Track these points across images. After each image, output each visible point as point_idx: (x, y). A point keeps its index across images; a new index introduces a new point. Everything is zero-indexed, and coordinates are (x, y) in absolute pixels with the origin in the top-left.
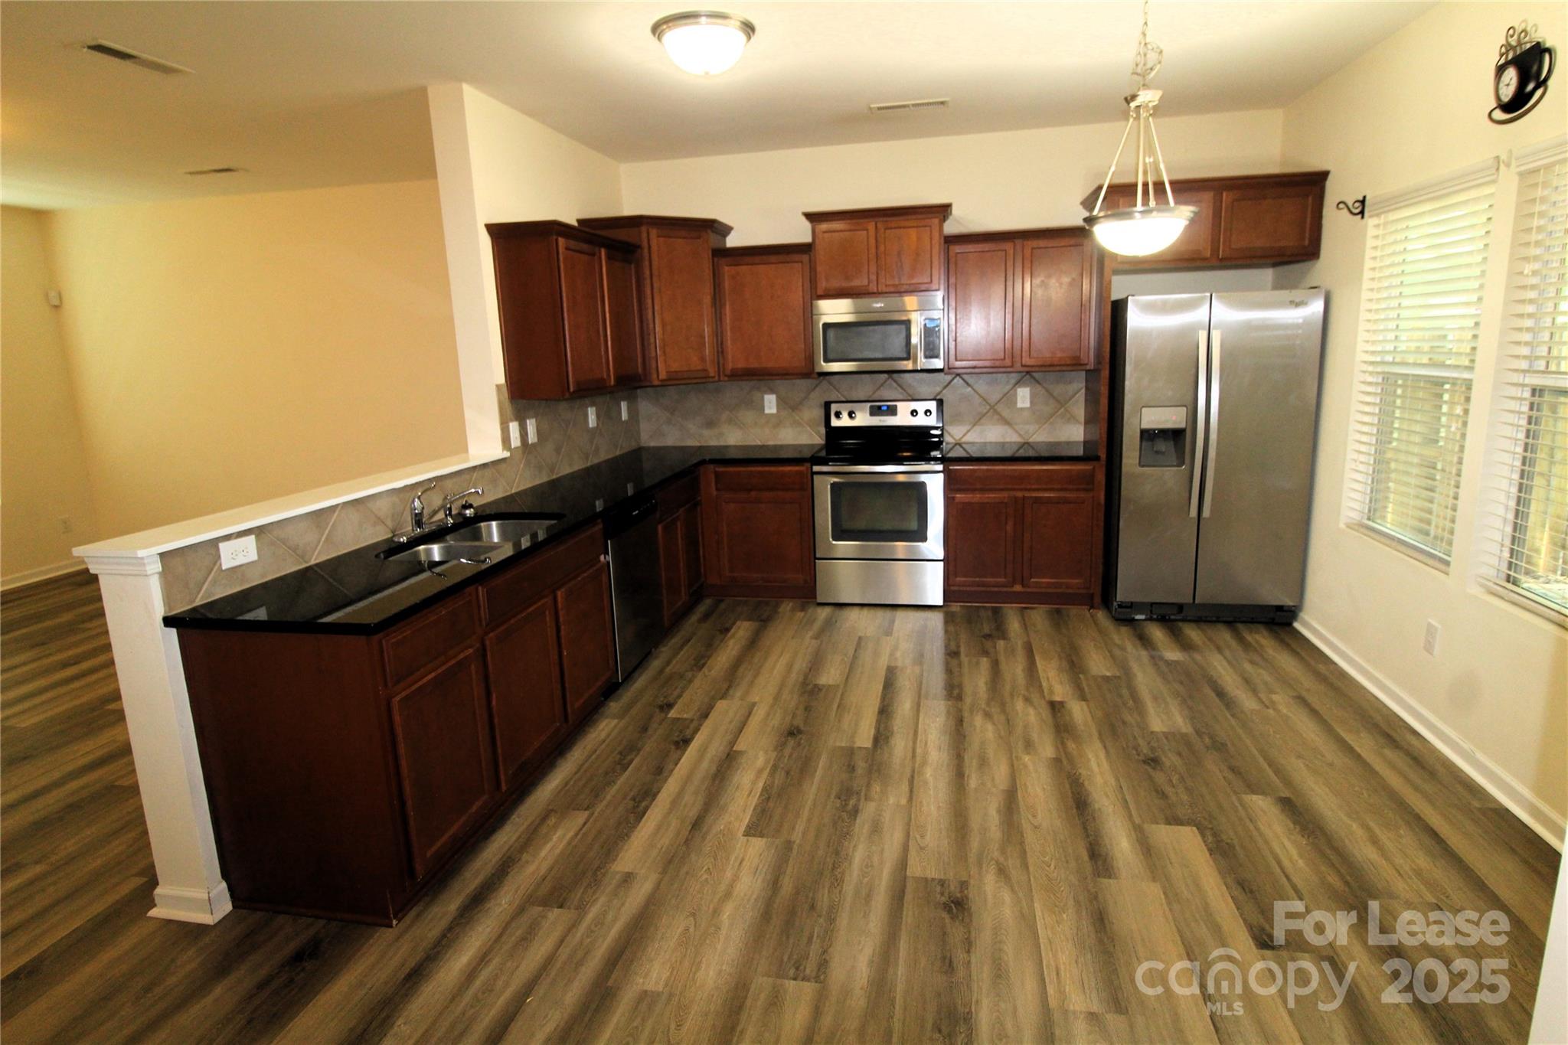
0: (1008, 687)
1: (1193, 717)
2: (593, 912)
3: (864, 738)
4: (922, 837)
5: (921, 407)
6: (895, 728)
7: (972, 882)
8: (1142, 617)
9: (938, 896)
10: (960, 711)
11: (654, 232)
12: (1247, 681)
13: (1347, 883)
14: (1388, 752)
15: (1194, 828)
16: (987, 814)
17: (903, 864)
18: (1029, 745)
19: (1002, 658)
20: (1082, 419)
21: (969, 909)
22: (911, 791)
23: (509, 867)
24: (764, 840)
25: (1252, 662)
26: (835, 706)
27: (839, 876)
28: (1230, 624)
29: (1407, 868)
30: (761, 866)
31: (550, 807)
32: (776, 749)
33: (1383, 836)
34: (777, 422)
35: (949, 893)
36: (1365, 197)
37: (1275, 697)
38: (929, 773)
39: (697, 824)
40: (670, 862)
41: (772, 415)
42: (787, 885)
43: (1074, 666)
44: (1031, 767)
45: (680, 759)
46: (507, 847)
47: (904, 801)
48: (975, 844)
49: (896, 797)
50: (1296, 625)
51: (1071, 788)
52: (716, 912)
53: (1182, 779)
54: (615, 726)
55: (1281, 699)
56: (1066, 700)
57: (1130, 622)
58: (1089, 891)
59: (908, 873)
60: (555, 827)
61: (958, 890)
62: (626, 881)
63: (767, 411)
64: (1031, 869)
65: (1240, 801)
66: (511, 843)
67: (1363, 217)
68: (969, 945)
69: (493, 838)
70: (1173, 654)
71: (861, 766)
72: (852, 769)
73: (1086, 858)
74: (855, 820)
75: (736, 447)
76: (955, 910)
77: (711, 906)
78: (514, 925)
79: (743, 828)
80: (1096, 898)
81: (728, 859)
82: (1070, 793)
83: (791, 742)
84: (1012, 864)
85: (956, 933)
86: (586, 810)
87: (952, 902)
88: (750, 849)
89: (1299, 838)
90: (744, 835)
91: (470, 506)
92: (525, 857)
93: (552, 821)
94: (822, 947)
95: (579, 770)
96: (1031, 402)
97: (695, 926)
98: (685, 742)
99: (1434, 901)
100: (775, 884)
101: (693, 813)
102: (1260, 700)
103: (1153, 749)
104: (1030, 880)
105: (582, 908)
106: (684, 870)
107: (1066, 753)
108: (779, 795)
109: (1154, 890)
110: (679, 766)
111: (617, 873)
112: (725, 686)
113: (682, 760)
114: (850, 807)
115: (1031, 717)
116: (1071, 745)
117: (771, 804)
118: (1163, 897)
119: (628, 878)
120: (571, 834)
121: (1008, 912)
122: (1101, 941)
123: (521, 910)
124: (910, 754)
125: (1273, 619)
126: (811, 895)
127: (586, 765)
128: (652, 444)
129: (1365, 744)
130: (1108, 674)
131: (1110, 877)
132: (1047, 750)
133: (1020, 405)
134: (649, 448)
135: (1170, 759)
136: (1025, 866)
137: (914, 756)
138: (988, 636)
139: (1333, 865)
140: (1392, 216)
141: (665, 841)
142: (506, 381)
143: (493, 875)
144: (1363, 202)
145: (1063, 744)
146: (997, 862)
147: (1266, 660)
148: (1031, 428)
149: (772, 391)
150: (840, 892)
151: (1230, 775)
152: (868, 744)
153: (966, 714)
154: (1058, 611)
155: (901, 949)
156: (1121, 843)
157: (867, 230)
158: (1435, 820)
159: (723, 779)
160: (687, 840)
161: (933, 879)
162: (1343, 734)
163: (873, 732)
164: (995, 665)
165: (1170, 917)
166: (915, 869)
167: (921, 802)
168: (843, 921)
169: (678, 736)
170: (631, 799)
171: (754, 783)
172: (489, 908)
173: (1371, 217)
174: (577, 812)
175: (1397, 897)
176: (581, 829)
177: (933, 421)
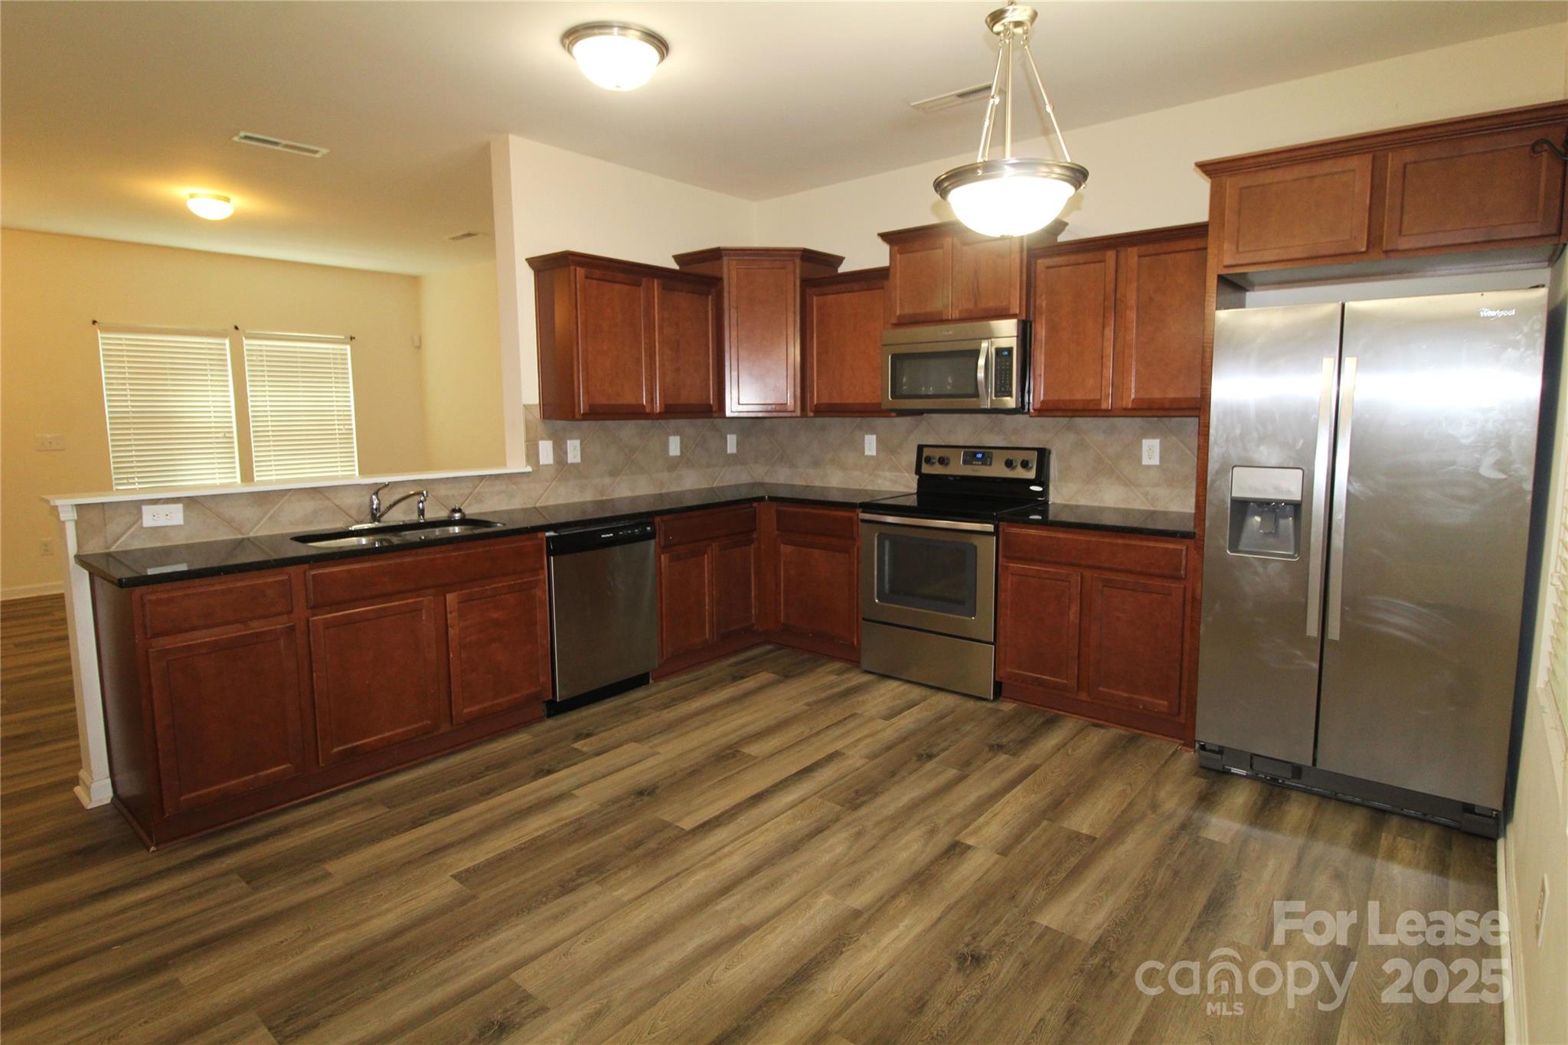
5: (1019, 456)
8: (1243, 772)
32: (606, 802)
34: (876, 464)
41: (872, 457)
43: (1053, 808)
54: (520, 742)
63: (867, 453)
77: (328, 930)
79: (460, 869)
81: (406, 892)
83: (629, 800)
86: (389, 807)
88: (436, 890)
90: (452, 876)
91: (459, 511)
96: (1161, 458)
97: (291, 942)
106: (365, 888)
108: (535, 849)
111: (322, 870)
112: (657, 731)
113: (518, 789)
117: (517, 855)
126: (407, 956)
133: (1145, 461)
148: (1162, 492)
149: (872, 431)
154: (1129, 737)
160: (407, 863)
163: (714, 815)
166: (522, 973)
169: (551, 765)
170: (430, 810)
171: (537, 829)
176: (362, 822)
177: (1031, 475)
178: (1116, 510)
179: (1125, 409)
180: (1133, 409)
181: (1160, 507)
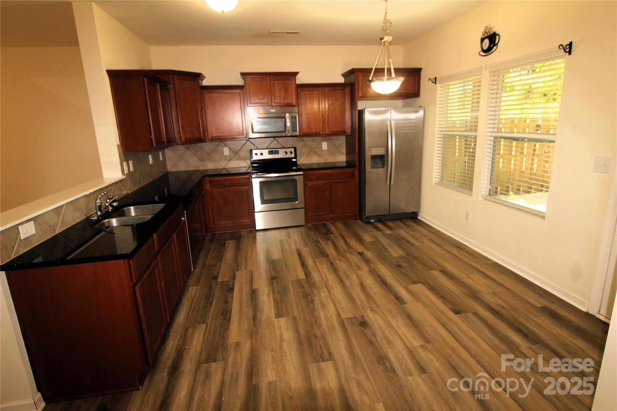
0: (342, 250)
1: (403, 250)
2: (231, 360)
3: (301, 275)
4: (340, 304)
5: (288, 150)
6: (311, 270)
7: (364, 315)
8: (374, 221)
9: (356, 322)
10: (330, 260)
11: (176, 77)
12: (413, 237)
13: (469, 291)
14: (461, 252)
15: (421, 284)
16: (357, 292)
17: (339, 315)
18: (359, 268)
19: (335, 240)
20: (345, 153)
21: (368, 324)
22: (328, 290)
23: (182, 353)
24: (284, 318)
25: (412, 231)
26: (284, 267)
27: (319, 324)
28: (400, 220)
29: (481, 284)
30: (288, 327)
31: (187, 326)
32: (270, 285)
33: (472, 276)
34: (229, 158)
35: (359, 320)
36: (436, 77)
37: (423, 240)
38: (331, 283)
39: (254, 318)
40: (252, 334)
41: (227, 156)
42: (303, 332)
43: (360, 240)
44: (364, 275)
45: (233, 296)
46: (176, 345)
47: (327, 294)
48: (359, 303)
49: (324, 294)
50: (419, 218)
51: (379, 279)
52: (281, 347)
53: (410, 269)
54: (197, 289)
55: (425, 240)
56: (362, 251)
57: (370, 223)
58: (401, 309)
59: (342, 317)
60: (194, 333)
61: (361, 319)
62: (237, 345)
63: (225, 154)
64: (381, 307)
65: (430, 273)
66: (176, 343)
67: (436, 84)
68: (375, 335)
69: (167, 343)
70: (388, 232)
71: (306, 285)
72: (303, 287)
73: (395, 299)
74: (314, 304)
75: (212, 170)
76: (364, 325)
77: (278, 345)
78: (198, 373)
79: (274, 316)
80: (404, 311)
81: (274, 328)
82: (380, 281)
83: (275, 282)
84: (374, 306)
85: (368, 331)
86: (203, 323)
87: (362, 323)
88: (281, 323)
89: (450, 281)
90: (276, 318)
92: (187, 347)
93: (190, 330)
94: (327, 349)
95: (190, 310)
96: (327, 147)
97: (276, 354)
98: (231, 290)
99: (492, 291)
100: (297, 332)
101: (251, 314)
102: (420, 242)
103: (397, 262)
104: (382, 311)
105: (225, 360)
106: (259, 336)
107: (373, 268)
108: (281, 301)
109: (419, 305)
110: (234, 298)
111: (232, 343)
112: (236, 266)
113: (234, 296)
114: (310, 300)
115: (355, 258)
116: (372, 265)
117: (280, 305)
118: (423, 306)
119: (238, 345)
120: (202, 334)
121: (381, 322)
122: (413, 324)
123: (198, 368)
124: (321, 278)
125: (412, 217)
126: (313, 333)
127: (193, 306)
128: (173, 170)
129: (454, 251)
130: (371, 241)
131: (405, 304)
132: (366, 268)
133: (323, 149)
134: (172, 172)
135: (404, 264)
136: (378, 306)
137: (323, 278)
138: (326, 234)
139: (463, 287)
140: (445, 84)
141: (245, 327)
142: (120, 143)
143: (176, 357)
144: (436, 79)
145: (369, 265)
146: (369, 307)
147: (415, 230)
148: (328, 157)
149: (227, 146)
150: (322, 329)
151: (422, 266)
152: (304, 277)
153: (333, 261)
154: (345, 222)
155: (354, 342)
156: (404, 294)
157: (267, 81)
158: (481, 269)
159: (255, 300)
160: (254, 325)
161: (352, 317)
162: (447, 249)
163: (303, 272)
164: (333, 243)
165: (428, 311)
166: (344, 315)
167: (334, 293)
168: (329, 338)
169: (227, 288)
170: (221, 315)
171: (269, 299)
172: (183, 371)
173: (439, 84)
174: (200, 325)
175: (483, 292)
176: (206, 331)
177: (293, 156)
178: (316, 164)
179: (327, 134)
180: (329, 134)
181: (328, 161)
